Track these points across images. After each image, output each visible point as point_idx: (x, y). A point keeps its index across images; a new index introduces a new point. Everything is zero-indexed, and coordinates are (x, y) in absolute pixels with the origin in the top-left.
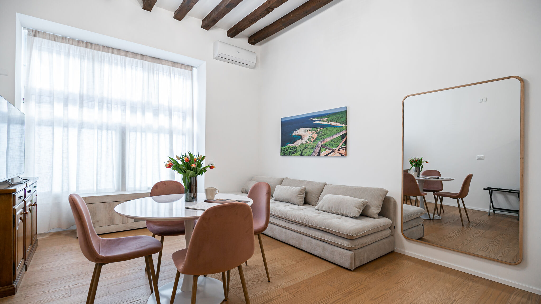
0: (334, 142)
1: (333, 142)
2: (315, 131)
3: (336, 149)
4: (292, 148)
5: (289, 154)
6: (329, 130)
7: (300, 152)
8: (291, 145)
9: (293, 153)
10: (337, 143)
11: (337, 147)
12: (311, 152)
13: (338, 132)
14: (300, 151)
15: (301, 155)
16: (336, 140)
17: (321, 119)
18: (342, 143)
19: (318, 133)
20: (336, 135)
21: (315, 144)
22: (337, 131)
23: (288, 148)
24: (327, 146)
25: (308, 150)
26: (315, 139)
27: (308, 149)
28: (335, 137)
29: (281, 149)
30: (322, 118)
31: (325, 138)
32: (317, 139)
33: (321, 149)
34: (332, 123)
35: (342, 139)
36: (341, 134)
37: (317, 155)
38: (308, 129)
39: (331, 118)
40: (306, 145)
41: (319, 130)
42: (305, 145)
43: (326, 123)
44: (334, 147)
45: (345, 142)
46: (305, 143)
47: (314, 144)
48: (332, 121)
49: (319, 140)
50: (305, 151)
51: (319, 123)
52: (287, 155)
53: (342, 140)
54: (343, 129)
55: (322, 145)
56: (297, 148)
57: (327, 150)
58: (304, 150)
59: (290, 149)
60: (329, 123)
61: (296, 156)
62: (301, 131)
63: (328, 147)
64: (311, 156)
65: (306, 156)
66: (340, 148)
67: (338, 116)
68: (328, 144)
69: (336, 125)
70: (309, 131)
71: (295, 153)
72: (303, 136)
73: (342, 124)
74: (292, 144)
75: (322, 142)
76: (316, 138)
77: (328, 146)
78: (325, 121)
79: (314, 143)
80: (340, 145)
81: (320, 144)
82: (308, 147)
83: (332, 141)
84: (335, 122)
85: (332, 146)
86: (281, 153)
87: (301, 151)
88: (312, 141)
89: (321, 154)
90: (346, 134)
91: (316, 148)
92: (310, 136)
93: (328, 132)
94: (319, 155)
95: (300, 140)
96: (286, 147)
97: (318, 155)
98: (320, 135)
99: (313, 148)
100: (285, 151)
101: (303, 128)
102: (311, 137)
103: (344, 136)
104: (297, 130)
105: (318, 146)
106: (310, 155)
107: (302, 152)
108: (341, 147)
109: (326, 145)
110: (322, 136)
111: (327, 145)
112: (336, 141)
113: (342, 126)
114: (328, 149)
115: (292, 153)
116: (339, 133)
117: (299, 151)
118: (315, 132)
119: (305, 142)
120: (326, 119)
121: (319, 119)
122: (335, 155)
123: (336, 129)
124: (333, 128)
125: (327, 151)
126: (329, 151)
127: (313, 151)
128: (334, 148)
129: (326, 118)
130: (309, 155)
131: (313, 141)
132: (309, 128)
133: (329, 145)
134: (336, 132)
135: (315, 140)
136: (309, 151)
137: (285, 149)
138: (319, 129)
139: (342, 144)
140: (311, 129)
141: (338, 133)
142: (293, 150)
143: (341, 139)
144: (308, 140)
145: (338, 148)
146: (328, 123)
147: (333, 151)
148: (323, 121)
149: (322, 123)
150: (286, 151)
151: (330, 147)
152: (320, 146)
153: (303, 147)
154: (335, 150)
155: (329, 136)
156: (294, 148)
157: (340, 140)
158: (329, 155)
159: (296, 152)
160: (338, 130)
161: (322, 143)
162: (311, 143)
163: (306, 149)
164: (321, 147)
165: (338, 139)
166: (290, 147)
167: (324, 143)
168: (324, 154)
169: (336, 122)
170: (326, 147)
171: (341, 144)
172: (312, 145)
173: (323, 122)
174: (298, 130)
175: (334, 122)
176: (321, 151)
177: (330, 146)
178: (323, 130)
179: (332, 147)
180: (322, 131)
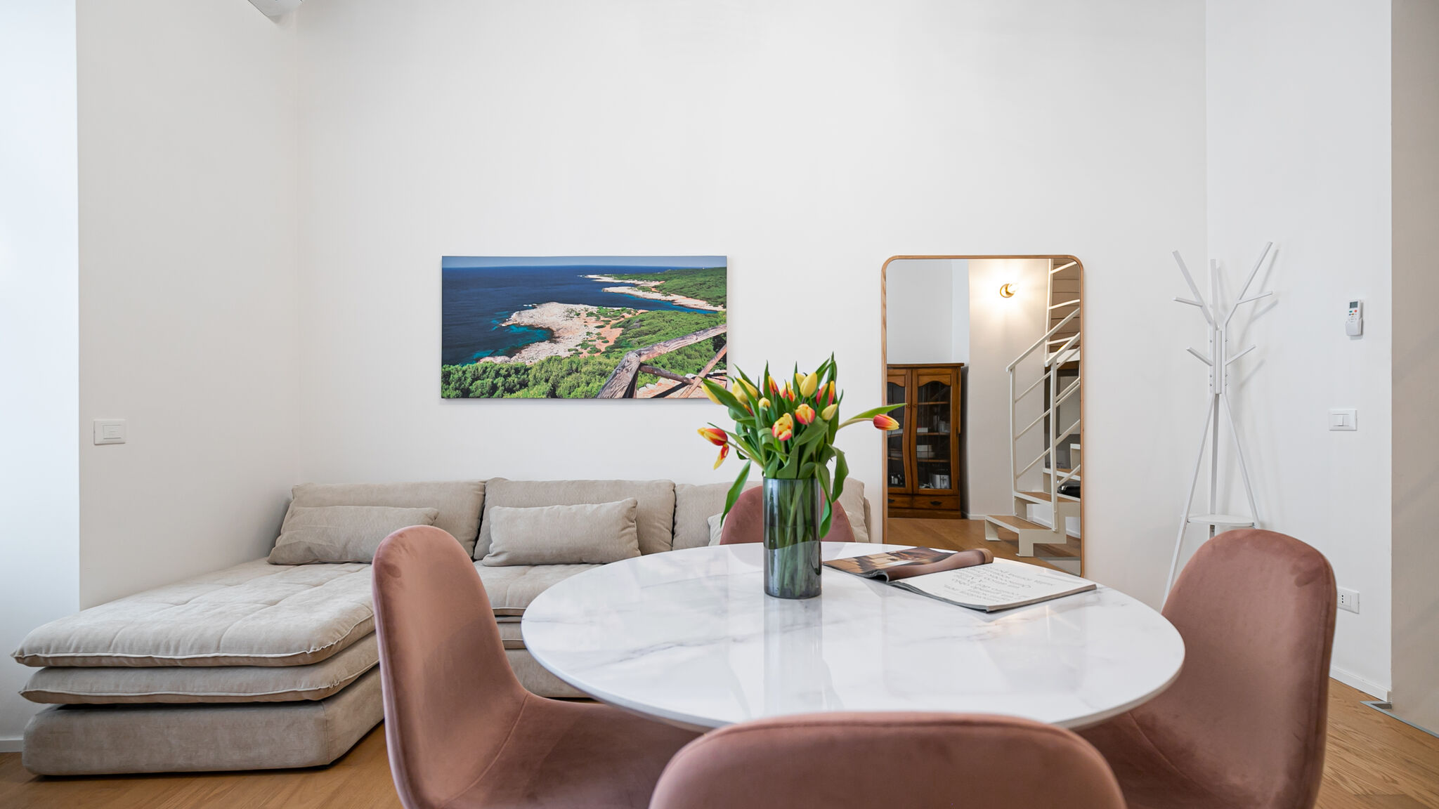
0: (689, 357)
1: (686, 358)
2: (611, 317)
3: (694, 378)
4: (503, 372)
5: (492, 392)
6: (667, 318)
7: (546, 387)
8: (499, 360)
9: (511, 390)
10: (699, 361)
11: (699, 371)
12: (595, 385)
13: (703, 327)
14: (547, 381)
15: (552, 394)
16: (696, 351)
17: (636, 282)
18: (715, 361)
19: (626, 325)
20: (695, 337)
21: (612, 361)
22: (697, 324)
23: (484, 372)
24: (662, 369)
25: (584, 378)
26: (611, 343)
27: (583, 375)
28: (692, 340)
29: (446, 377)
30: (641, 280)
31: (654, 344)
32: (623, 344)
33: (639, 378)
34: (681, 300)
35: (714, 350)
36: (713, 333)
37: (621, 394)
38: (579, 307)
39: (676, 282)
40: (571, 363)
41: (628, 316)
42: (567, 360)
43: (657, 296)
44: (687, 372)
45: (724, 359)
46: (568, 354)
47: (607, 361)
48: (679, 291)
49: (629, 349)
50: (570, 380)
51: (629, 294)
52: (479, 397)
53: (717, 352)
54: (718, 320)
55: (641, 365)
56: (532, 373)
57: (662, 380)
58: (563, 377)
59: (493, 374)
60: (669, 298)
61: (527, 398)
62: (549, 314)
63: (666, 371)
64: (595, 397)
65: (576, 398)
66: (710, 376)
67: (702, 279)
68: (665, 361)
69: (695, 307)
70: (584, 315)
71: (521, 388)
72: (558, 330)
73: (714, 306)
74: (507, 358)
75: (640, 355)
76: (615, 342)
77: (664, 366)
78: (653, 289)
79: (609, 358)
80: (710, 365)
81: (632, 360)
82: (584, 370)
83: (679, 352)
84: (692, 297)
85: (682, 367)
86: (444, 390)
87: (550, 381)
88: (598, 351)
89: (640, 393)
90: (725, 334)
91: (616, 374)
92: (588, 333)
93: (664, 324)
94: (630, 393)
95: (546, 342)
96: (470, 367)
97: (624, 397)
98: (631, 333)
99: (603, 374)
100: (469, 380)
101: (555, 303)
102: (594, 337)
103: (719, 342)
104: (528, 308)
105: (624, 367)
106: (588, 396)
107: (554, 387)
108: (711, 373)
109: (656, 363)
110: (640, 336)
111: (660, 365)
112: (693, 352)
113: (716, 312)
114: (668, 377)
115: (505, 390)
116: (705, 330)
117: (543, 382)
118: (613, 322)
119: (569, 350)
120: (657, 283)
121: (628, 282)
122: (692, 396)
123: (695, 317)
124: (683, 315)
125: (660, 384)
126: (668, 384)
127: (604, 382)
128: (689, 376)
129: (656, 280)
130: (586, 397)
131: (603, 350)
132: (587, 306)
133: (670, 366)
134: (696, 327)
135: (613, 348)
136: (588, 384)
137: (468, 375)
138: (629, 313)
139: (717, 364)
140: (594, 309)
141: (701, 329)
142: (510, 379)
143: (712, 348)
144: (584, 345)
145: (702, 374)
146: (664, 298)
147: (683, 385)
148: (644, 289)
149: (640, 294)
150: (475, 379)
151: (674, 372)
152: (635, 366)
153: (555, 370)
154: (692, 381)
155: (668, 337)
156: (513, 371)
157: (709, 351)
158: (672, 395)
159: (524, 385)
160: (699, 321)
161: (643, 359)
162: (595, 355)
163: (573, 375)
164: (639, 368)
165: (703, 350)
166: (496, 368)
167: (649, 357)
168: (652, 391)
169: (694, 296)
170: (657, 370)
171: (714, 364)
172: (600, 363)
173: (645, 293)
174: (534, 307)
175: (687, 297)
176: (639, 383)
177: (673, 367)
178: (643, 316)
179: (682, 372)
180: (641, 321)
